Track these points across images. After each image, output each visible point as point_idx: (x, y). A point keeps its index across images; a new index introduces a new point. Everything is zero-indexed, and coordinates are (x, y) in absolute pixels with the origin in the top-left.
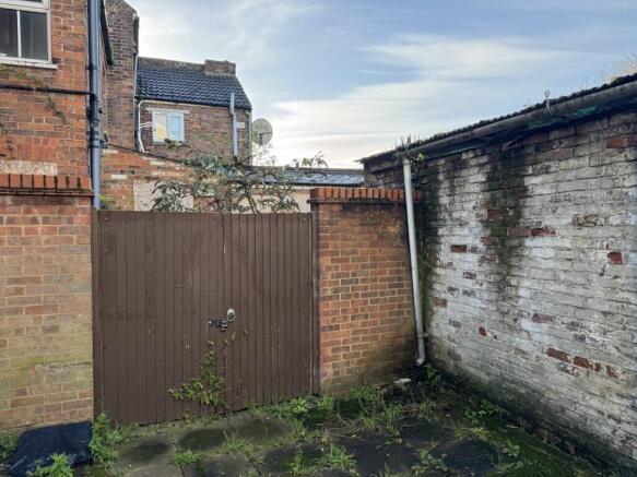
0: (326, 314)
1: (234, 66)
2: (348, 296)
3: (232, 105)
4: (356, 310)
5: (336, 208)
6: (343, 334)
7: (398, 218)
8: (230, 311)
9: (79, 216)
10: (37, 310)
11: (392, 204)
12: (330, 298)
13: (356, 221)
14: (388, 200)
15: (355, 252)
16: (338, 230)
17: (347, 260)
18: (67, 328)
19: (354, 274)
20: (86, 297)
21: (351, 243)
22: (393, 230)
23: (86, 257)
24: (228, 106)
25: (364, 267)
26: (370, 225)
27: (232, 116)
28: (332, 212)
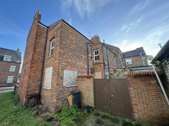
0: (133, 101)
1: (143, 47)
2: (140, 98)
3: (141, 55)
4: (143, 102)
5: (132, 77)
6: (140, 107)
7: (154, 79)
8: (112, 96)
9: (92, 79)
10: (88, 91)
11: (151, 75)
12: (134, 97)
13: (139, 80)
14: (149, 74)
15: (139, 87)
16: (133, 82)
17: (138, 89)
18: (91, 93)
19: (141, 93)
20: (93, 90)
21: (138, 85)
22: (153, 82)
23: (92, 85)
24: (140, 55)
25: (144, 91)
26: (144, 81)
27: (141, 57)
28: (131, 78)
